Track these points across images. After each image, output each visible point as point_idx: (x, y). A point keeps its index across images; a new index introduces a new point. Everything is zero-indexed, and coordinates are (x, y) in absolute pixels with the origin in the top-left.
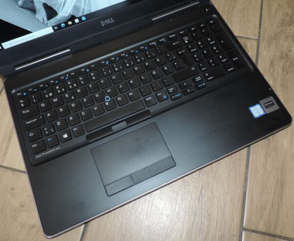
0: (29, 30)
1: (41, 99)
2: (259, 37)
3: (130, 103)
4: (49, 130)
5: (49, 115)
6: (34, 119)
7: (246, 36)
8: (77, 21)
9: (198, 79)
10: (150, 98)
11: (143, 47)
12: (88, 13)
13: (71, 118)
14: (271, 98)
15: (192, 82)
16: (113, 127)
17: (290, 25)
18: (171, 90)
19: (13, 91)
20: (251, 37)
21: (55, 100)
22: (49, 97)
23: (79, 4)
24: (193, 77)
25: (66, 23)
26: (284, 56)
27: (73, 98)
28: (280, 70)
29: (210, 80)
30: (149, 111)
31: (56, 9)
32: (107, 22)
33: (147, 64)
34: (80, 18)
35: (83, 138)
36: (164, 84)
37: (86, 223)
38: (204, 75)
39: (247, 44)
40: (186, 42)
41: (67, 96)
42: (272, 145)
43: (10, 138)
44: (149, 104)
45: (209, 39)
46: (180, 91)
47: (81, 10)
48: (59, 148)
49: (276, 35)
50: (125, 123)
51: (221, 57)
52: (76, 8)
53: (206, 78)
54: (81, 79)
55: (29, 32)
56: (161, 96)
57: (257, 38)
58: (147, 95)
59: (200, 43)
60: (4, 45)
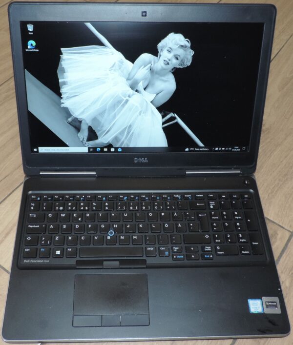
0: (67, 144)
1: (51, 208)
3: (131, 246)
4: (46, 241)
5: (52, 227)
6: (37, 225)
7: (281, 224)
8: (113, 150)
9: (208, 248)
10: (152, 249)
11: (166, 196)
12: (126, 146)
13: (70, 238)
14: (276, 299)
15: (200, 249)
16: (105, 263)
18: (176, 249)
19: (30, 192)
20: (286, 227)
21: (63, 215)
22: (59, 210)
23: (120, 137)
24: (203, 245)
25: (102, 149)
27: (80, 219)
29: (220, 255)
30: (145, 260)
31: (98, 134)
33: (163, 214)
34: (116, 149)
35: (72, 262)
36: (172, 240)
38: (216, 247)
39: (278, 232)
40: (212, 207)
41: (75, 215)
43: (7, 234)
44: (148, 253)
45: (236, 213)
46: (185, 253)
47: (121, 142)
48: (48, 261)
50: (117, 263)
51: (241, 236)
52: (116, 139)
53: (217, 250)
54: (94, 204)
55: (66, 145)
56: (164, 251)
57: (292, 231)
58: (150, 245)
59: (224, 213)
60: (40, 148)
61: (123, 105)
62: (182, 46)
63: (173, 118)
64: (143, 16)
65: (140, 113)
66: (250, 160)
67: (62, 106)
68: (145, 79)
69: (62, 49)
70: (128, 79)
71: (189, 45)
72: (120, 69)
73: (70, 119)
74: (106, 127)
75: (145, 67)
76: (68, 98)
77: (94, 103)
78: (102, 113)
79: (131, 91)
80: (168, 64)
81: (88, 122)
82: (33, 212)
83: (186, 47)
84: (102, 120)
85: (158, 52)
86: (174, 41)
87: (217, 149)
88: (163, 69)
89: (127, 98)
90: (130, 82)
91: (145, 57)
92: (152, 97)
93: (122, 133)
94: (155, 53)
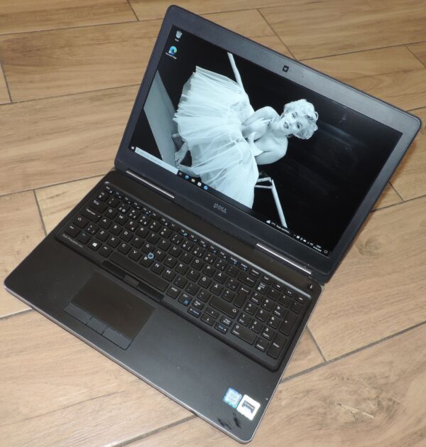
0: (162, 157)
1: (115, 206)
2: (331, 361)
3: (160, 277)
4: (92, 229)
5: (105, 221)
6: (94, 212)
7: (320, 347)
8: (199, 184)
9: (227, 321)
10: (176, 290)
11: (223, 254)
12: (213, 187)
13: (113, 239)
14: (257, 405)
15: (219, 318)
16: (127, 277)
17: (375, 388)
18: (197, 303)
19: (107, 182)
20: (323, 353)
21: (121, 217)
22: (121, 211)
23: (212, 175)
24: (226, 316)
25: (191, 178)
26: (328, 401)
27: (133, 229)
28: (306, 405)
30: (163, 296)
31: (193, 162)
32: (221, 208)
33: (209, 268)
34: (203, 185)
35: (102, 259)
38: (235, 325)
39: (312, 353)
40: (259, 288)
41: (131, 223)
42: (210, 440)
44: (170, 293)
45: (279, 308)
46: (203, 312)
48: (82, 247)
49: (348, 379)
50: (137, 283)
52: (207, 175)
53: (234, 328)
54: (154, 224)
55: (160, 158)
56: (185, 299)
57: (327, 360)
58: (178, 286)
59: (267, 301)
60: (137, 149)
61: (228, 147)
62: (309, 117)
63: (268, 184)
64: (284, 70)
65: (240, 163)
66: (326, 269)
67: (174, 119)
68: (259, 131)
69: (197, 67)
70: (243, 124)
71: (316, 119)
72: (240, 110)
73: (175, 135)
74: (203, 160)
75: (264, 119)
76: (182, 115)
77: (203, 131)
78: (206, 144)
79: (241, 137)
80: (288, 128)
81: (189, 146)
82: (98, 200)
83: (312, 119)
84: (203, 151)
85: (283, 111)
86: (303, 108)
88: (280, 131)
89: (235, 141)
90: (244, 127)
91: (269, 110)
92: (258, 152)
93: (215, 172)
94: (280, 111)
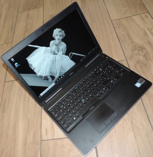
0: (47, 86)
1: (59, 109)
2: (126, 58)
3: (92, 99)
4: (68, 119)
5: (65, 114)
6: (60, 117)
7: (121, 60)
8: (61, 77)
9: (112, 81)
11: (87, 78)
13: (73, 112)
14: (141, 79)
16: (90, 109)
17: (135, 50)
18: (104, 89)
19: (49, 109)
20: (123, 60)
21: (65, 108)
22: (62, 107)
23: (61, 72)
24: (110, 82)
25: (58, 79)
26: (138, 62)
27: (70, 105)
28: (139, 68)
29: (116, 80)
30: (99, 99)
31: (54, 76)
32: (71, 74)
33: (91, 83)
34: (62, 76)
35: (81, 117)
36: (100, 88)
37: (95, 147)
38: (113, 79)
39: (123, 62)
40: (101, 70)
41: (68, 105)
44: (98, 96)
45: (109, 66)
46: (107, 88)
47: (62, 73)
48: (74, 123)
49: (132, 56)
50: (93, 106)
51: (116, 71)
52: (60, 73)
53: (114, 80)
54: (70, 97)
55: (47, 87)
56: (102, 92)
57: (125, 59)
58: (97, 93)
59: (106, 69)
60: (41, 95)
61: (55, 62)
62: (59, 31)
63: (71, 54)
64: (43, 31)
65: (62, 60)
66: (99, 49)
67: (38, 76)
68: (56, 49)
69: (26, 59)
70: (51, 53)
71: (61, 30)
72: (47, 51)
73: (43, 78)
74: (55, 72)
75: (53, 45)
76: (38, 72)
77: (47, 68)
78: (51, 69)
79: (55, 56)
80: (59, 39)
81: (49, 75)
82: (55, 114)
83: (61, 31)
84: (52, 71)
85: (54, 38)
86: (56, 32)
87: (89, 53)
88: (59, 42)
89: (55, 58)
90: (52, 53)
92: (61, 53)
93: (61, 70)
